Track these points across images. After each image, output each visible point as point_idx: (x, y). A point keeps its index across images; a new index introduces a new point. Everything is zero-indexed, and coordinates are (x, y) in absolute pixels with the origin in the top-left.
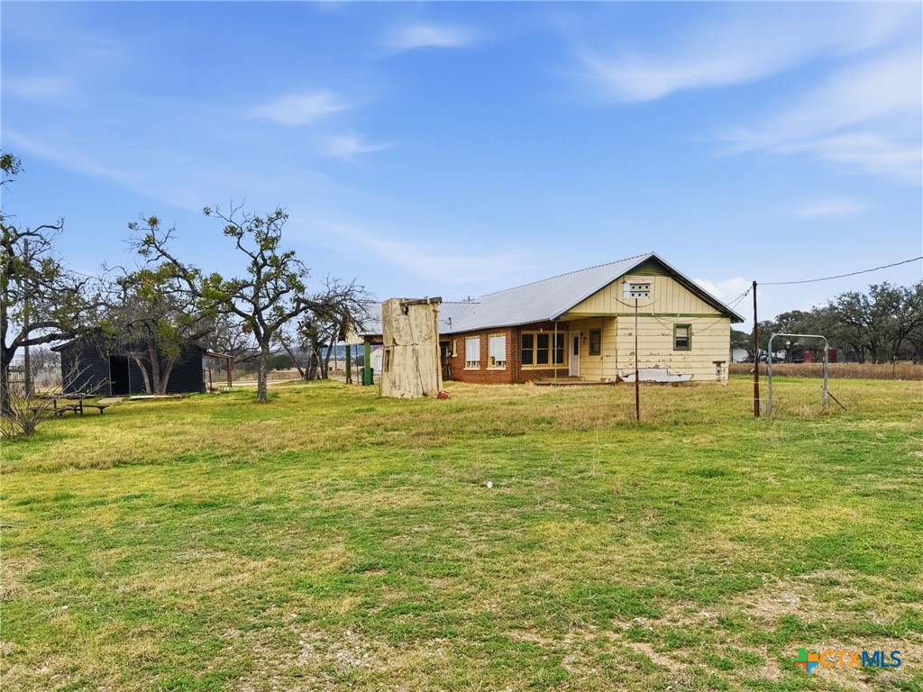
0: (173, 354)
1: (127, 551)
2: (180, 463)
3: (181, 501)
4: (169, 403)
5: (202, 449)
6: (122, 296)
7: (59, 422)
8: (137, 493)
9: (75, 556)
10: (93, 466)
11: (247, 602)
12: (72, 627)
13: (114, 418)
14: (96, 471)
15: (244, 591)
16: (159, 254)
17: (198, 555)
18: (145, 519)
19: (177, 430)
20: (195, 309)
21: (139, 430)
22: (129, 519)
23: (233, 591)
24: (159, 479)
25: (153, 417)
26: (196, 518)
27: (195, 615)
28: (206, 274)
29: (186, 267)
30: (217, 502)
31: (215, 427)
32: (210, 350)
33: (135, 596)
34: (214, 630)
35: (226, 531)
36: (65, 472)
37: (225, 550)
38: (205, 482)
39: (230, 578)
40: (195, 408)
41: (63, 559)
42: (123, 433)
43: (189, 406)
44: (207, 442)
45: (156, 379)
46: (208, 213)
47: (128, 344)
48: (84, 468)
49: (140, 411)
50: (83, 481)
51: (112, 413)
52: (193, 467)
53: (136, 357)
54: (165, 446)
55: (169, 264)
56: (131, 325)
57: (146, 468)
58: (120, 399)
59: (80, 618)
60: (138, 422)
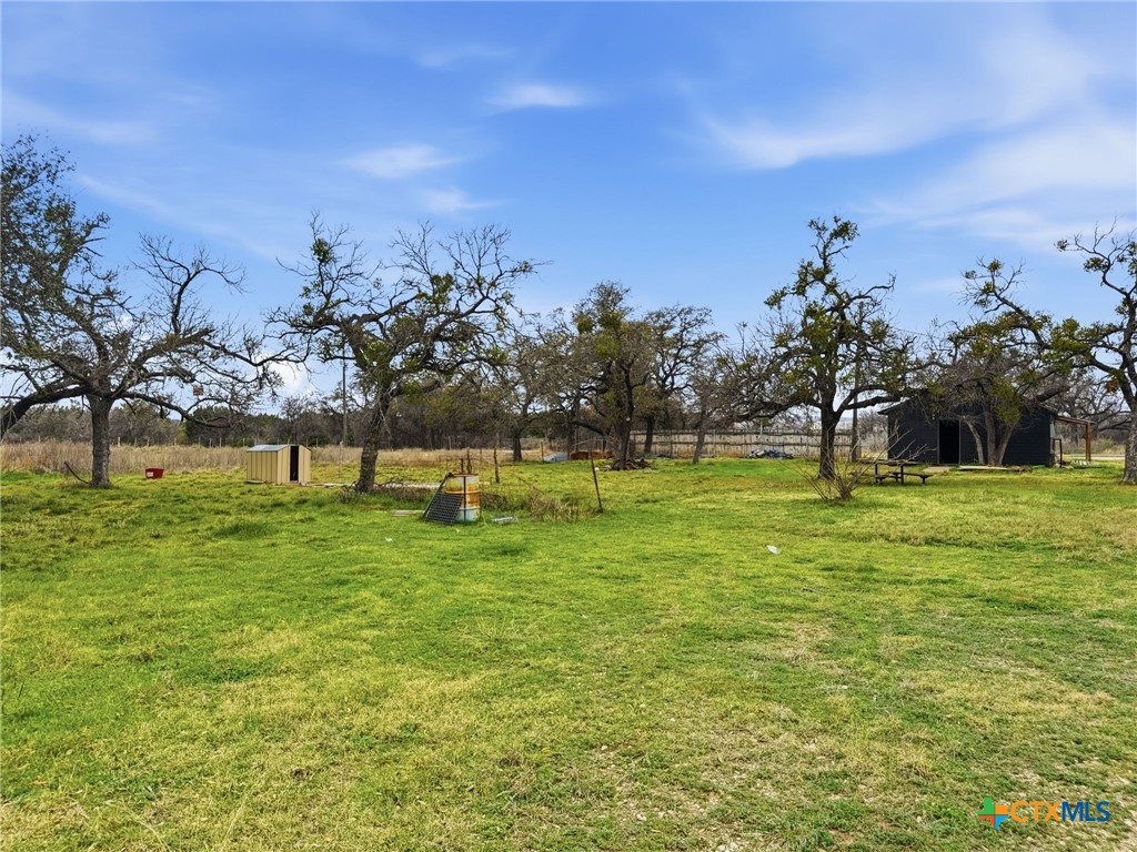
0: (1012, 418)
1: (918, 641)
2: (1004, 550)
3: (995, 595)
4: (1004, 476)
5: (1035, 536)
6: (953, 353)
7: (878, 489)
8: (946, 578)
9: (865, 634)
10: (904, 540)
11: (1058, 742)
12: (846, 710)
13: (935, 489)
14: (906, 546)
15: (1056, 727)
16: (1000, 302)
17: (1004, 666)
18: (948, 609)
19: (1007, 510)
20: (1041, 364)
21: (961, 506)
22: (931, 606)
23: (1041, 723)
24: (974, 566)
25: (980, 492)
26: (1010, 619)
27: (986, 738)
28: (1057, 321)
29: (1032, 314)
30: (1042, 605)
31: (1057, 510)
32: (1066, 414)
33: (919, 695)
34: (1006, 764)
35: (1047, 644)
36: (874, 543)
37: (1041, 668)
38: (1032, 577)
39: (1039, 705)
40: (1036, 485)
41: (854, 635)
42: (943, 508)
43: (1028, 482)
44: (1042, 528)
45: (991, 447)
46: (1063, 248)
47: (959, 407)
48: (893, 541)
49: (966, 484)
50: (890, 555)
51: (935, 484)
52: (1019, 557)
53: (967, 420)
54: (988, 526)
55: (1010, 313)
56: (961, 386)
57: (962, 550)
58: (947, 469)
59: (857, 703)
60: (962, 497)
